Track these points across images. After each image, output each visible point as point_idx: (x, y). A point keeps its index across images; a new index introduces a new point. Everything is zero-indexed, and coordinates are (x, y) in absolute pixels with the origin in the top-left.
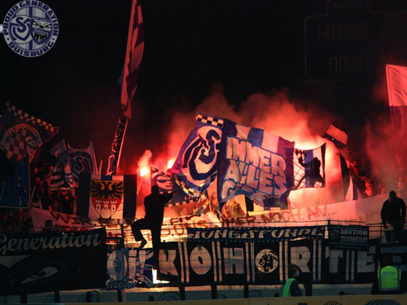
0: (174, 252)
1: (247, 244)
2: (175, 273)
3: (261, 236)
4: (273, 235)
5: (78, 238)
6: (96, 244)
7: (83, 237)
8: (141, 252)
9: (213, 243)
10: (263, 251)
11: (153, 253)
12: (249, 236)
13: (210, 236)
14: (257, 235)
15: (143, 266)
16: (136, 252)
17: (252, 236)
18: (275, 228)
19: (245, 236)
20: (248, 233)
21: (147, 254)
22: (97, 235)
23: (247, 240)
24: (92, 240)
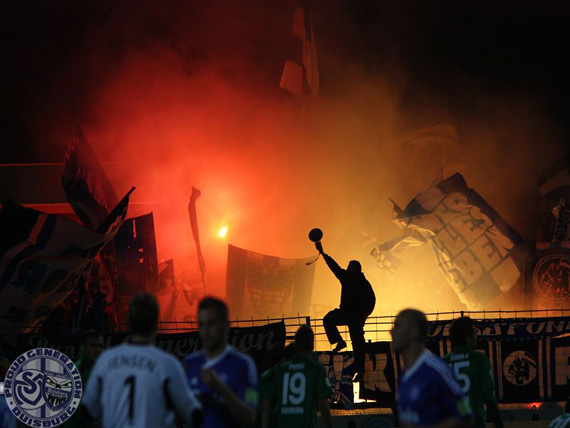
0: (384, 356)
1: (490, 343)
2: (385, 387)
3: (511, 332)
4: (529, 329)
5: (244, 338)
6: (270, 347)
7: (252, 336)
8: (335, 358)
9: (441, 344)
10: (514, 353)
11: (353, 359)
12: (493, 332)
13: (436, 333)
14: (504, 329)
15: (339, 378)
16: (328, 357)
17: (498, 332)
18: (531, 320)
19: (487, 331)
20: (492, 327)
21: (345, 361)
22: (272, 333)
23: (491, 338)
24: (265, 342)
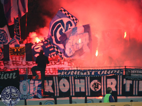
0: (52, 81)
1: (86, 78)
2: (52, 91)
3: (93, 74)
4: (99, 73)
5: (5, 75)
6: (14, 78)
7: (8, 74)
9: (70, 78)
10: (94, 81)
11: (41, 82)
12: (87, 74)
13: (69, 74)
14: (91, 73)
15: (36, 88)
16: (33, 81)
17: (89, 74)
18: (99, 70)
19: (85, 74)
20: (87, 72)
21: (38, 83)
22: (15, 73)
23: (86, 76)
24: (12, 76)
